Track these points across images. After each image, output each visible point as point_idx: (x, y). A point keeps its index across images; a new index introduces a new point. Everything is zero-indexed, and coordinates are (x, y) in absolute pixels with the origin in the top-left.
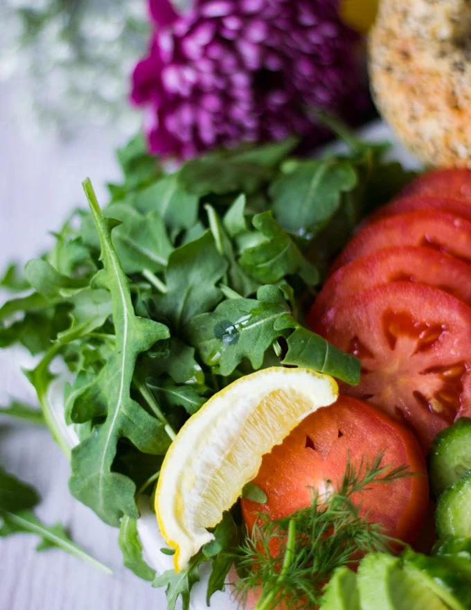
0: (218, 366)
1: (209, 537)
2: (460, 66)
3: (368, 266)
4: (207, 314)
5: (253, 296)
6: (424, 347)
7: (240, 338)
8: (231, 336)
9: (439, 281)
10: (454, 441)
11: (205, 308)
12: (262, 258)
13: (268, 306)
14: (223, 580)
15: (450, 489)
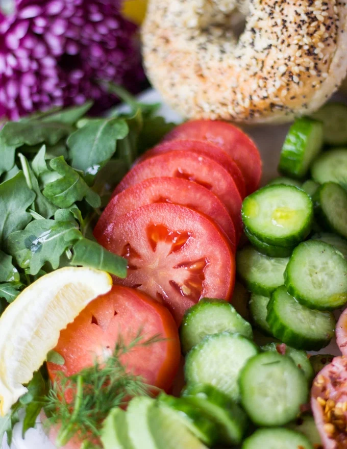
0: (28, 268)
1: (25, 390)
2: (204, 46)
3: (136, 193)
4: (20, 231)
5: (52, 218)
6: (176, 249)
7: (43, 248)
8: (37, 246)
9: (187, 202)
10: (197, 315)
11: (19, 227)
12: (58, 190)
13: (61, 224)
14: (34, 420)
15: (194, 350)
